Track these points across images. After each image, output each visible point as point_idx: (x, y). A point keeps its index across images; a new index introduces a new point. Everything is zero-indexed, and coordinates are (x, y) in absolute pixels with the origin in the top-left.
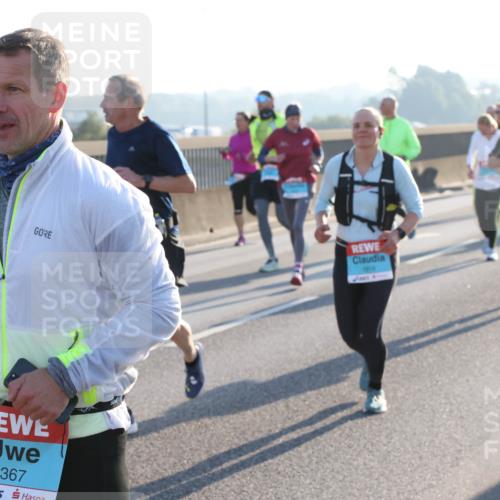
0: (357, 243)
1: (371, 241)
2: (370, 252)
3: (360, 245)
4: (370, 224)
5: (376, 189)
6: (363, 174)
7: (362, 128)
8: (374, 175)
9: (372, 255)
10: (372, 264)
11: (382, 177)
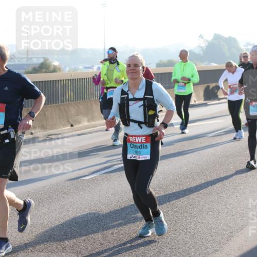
0: (132, 136)
1: (140, 136)
2: (138, 143)
3: (134, 138)
4: (139, 123)
5: (141, 103)
6: (133, 94)
7: (132, 67)
8: (140, 94)
9: (140, 144)
10: (139, 150)
11: (145, 95)
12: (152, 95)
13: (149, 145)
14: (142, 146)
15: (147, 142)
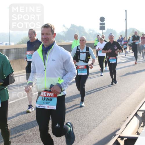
0: (80, 66)
1: (83, 66)
2: (82, 68)
4: (84, 61)
6: (82, 50)
8: (85, 50)
10: (83, 71)
11: (86, 51)
12: (89, 51)
13: (86, 69)
14: (84, 70)
15: (85, 68)
